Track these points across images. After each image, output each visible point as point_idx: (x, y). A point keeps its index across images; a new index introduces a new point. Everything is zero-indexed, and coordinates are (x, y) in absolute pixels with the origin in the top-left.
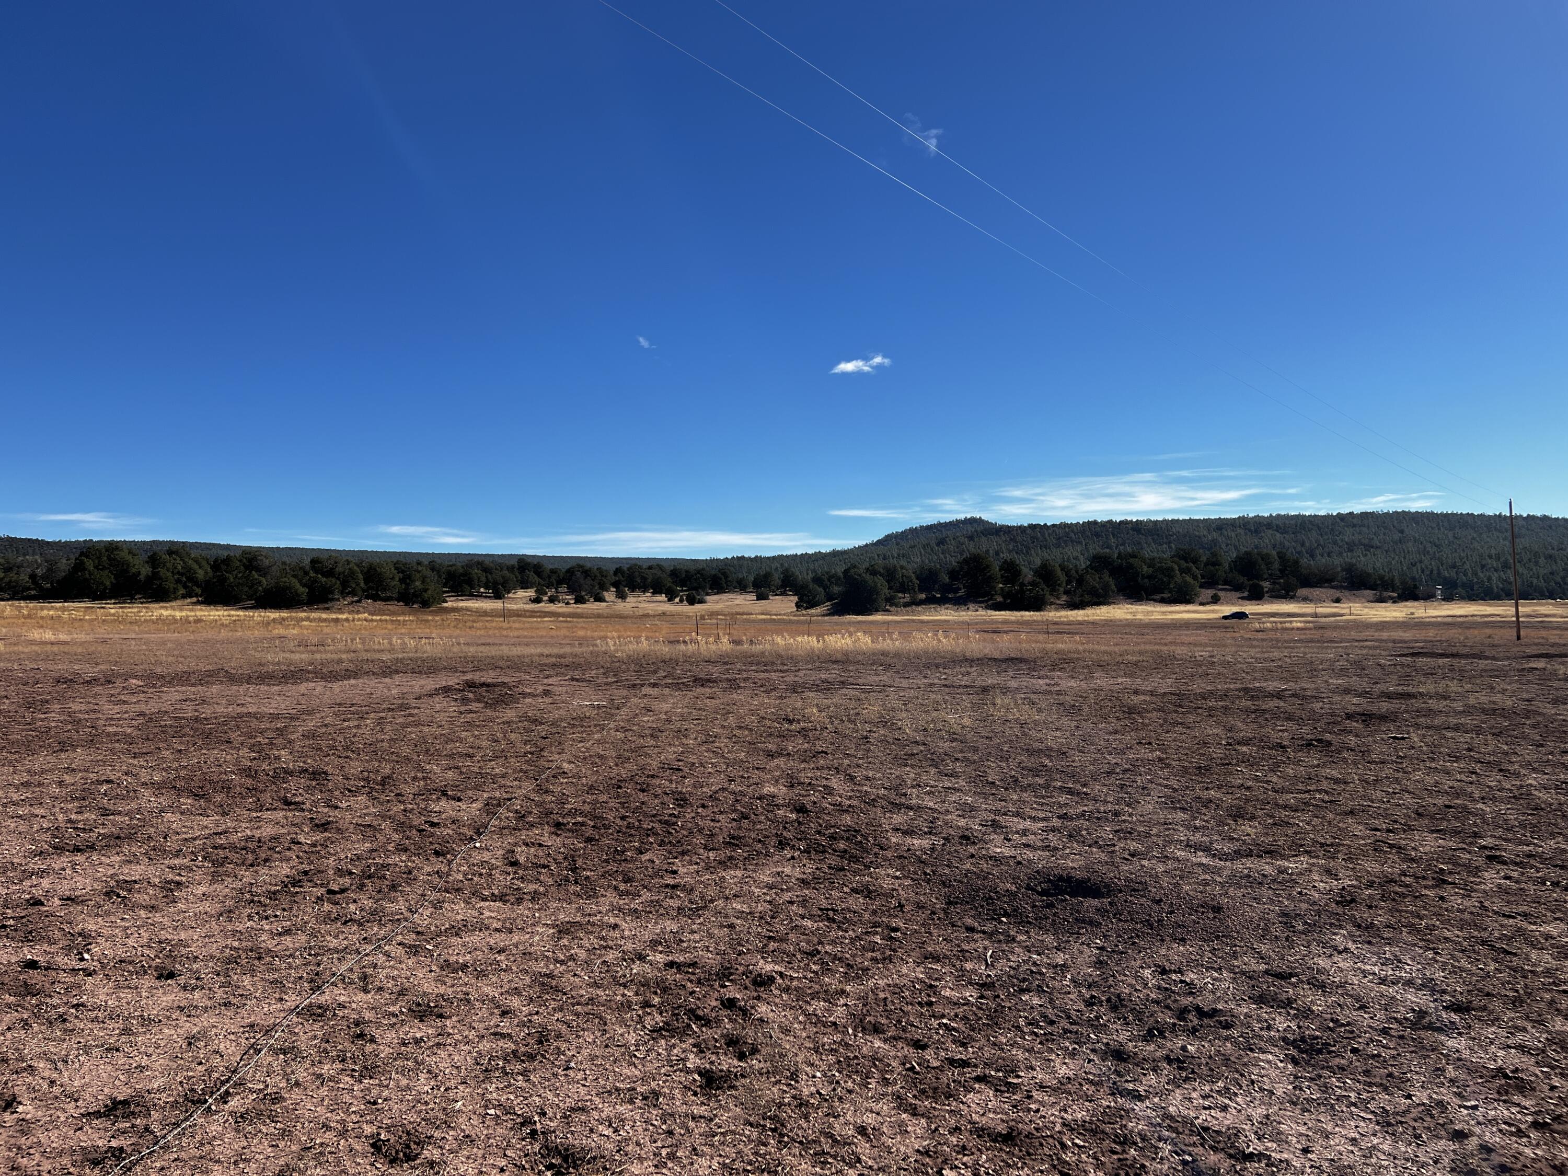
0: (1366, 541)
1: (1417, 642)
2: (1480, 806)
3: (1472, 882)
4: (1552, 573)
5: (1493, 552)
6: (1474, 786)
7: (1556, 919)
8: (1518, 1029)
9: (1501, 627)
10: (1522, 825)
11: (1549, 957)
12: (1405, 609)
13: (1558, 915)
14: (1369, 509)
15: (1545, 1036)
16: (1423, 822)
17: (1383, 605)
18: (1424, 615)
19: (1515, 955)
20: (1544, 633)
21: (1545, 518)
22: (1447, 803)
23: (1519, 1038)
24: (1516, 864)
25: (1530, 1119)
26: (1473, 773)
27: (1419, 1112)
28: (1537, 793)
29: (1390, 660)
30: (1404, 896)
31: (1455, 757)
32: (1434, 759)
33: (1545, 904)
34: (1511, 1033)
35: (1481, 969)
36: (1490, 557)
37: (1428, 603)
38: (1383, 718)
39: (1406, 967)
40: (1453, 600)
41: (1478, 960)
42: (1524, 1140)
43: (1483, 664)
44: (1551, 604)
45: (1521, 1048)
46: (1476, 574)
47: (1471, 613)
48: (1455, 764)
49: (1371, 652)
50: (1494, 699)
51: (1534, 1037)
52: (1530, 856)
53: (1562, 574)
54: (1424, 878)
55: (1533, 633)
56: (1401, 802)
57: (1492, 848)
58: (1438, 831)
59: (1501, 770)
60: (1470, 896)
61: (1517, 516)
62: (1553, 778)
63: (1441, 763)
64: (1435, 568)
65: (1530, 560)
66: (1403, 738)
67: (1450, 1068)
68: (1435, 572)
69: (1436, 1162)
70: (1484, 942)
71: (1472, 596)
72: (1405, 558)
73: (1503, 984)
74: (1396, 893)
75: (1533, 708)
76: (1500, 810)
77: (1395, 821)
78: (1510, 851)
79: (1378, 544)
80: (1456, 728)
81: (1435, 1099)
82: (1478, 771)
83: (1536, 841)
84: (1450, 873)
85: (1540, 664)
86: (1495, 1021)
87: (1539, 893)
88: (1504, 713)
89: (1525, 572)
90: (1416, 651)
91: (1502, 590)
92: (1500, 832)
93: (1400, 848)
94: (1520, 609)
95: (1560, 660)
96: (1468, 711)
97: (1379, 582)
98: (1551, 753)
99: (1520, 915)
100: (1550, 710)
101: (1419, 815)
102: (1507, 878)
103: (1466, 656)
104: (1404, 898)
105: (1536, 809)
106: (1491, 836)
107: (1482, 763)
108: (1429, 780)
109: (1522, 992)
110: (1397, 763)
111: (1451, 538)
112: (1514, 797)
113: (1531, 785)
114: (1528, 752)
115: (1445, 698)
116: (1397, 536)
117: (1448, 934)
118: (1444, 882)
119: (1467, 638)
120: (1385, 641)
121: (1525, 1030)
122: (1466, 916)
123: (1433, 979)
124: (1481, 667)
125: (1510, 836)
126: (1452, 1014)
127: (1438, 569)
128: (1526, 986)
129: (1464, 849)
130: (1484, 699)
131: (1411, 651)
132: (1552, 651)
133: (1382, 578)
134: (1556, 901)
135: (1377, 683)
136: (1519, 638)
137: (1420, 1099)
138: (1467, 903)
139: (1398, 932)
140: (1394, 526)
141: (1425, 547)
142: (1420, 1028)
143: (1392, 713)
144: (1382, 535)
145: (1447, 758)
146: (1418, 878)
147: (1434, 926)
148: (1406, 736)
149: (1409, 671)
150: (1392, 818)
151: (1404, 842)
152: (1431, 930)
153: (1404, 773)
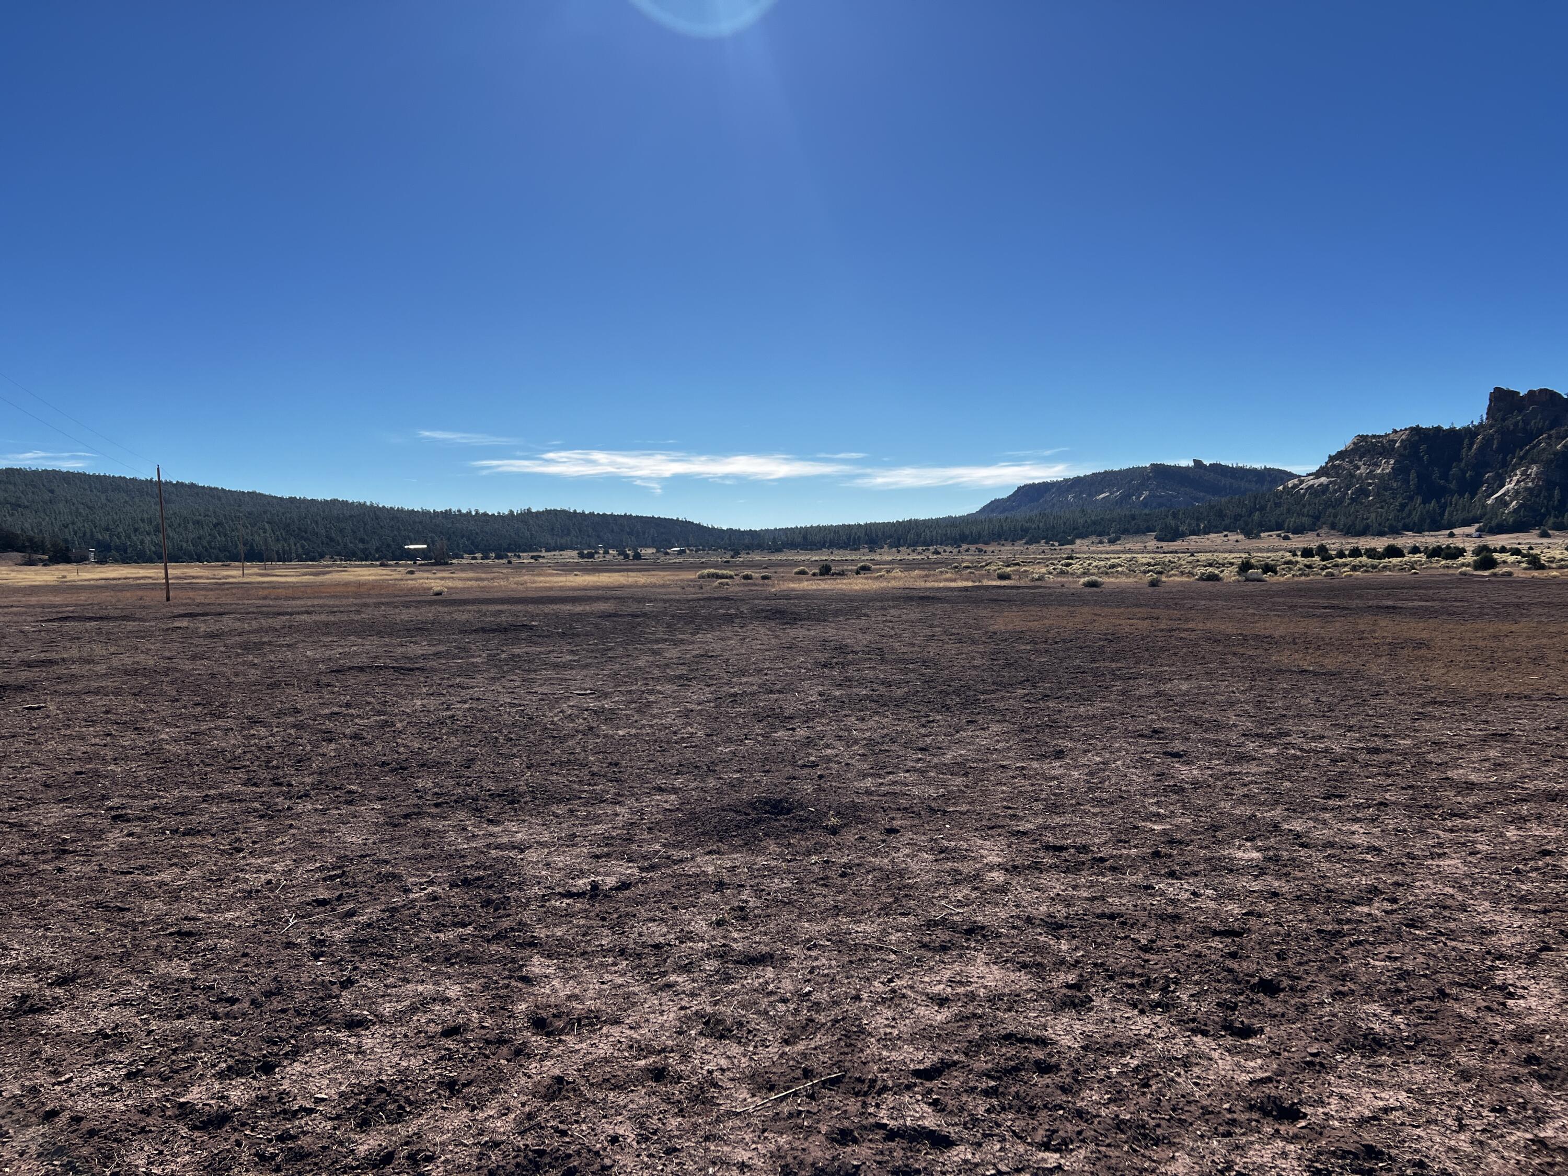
0: (13, 500)
1: (67, 606)
2: (112, 767)
3: (94, 847)
4: (200, 538)
5: (146, 516)
6: (108, 748)
7: (171, 865)
8: (122, 984)
9: (153, 589)
10: (150, 780)
11: (161, 904)
12: (57, 573)
13: (175, 860)
14: (16, 465)
15: (147, 983)
16: (50, 794)
17: (33, 568)
18: (76, 578)
19: (128, 910)
20: (191, 594)
21: (193, 486)
22: (78, 769)
23: (123, 993)
24: (140, 819)
25: (123, 1072)
26: (108, 735)
27: (9, 1107)
28: (167, 747)
29: (35, 627)
30: (20, 876)
31: (92, 721)
32: (69, 726)
33: (162, 853)
34: (114, 991)
35: (92, 933)
36: (143, 520)
37: (81, 567)
38: (20, 688)
39: (12, 953)
40: (107, 562)
41: (90, 925)
42: (117, 1095)
43: (131, 625)
44: (199, 567)
45: (124, 1003)
46: (129, 538)
47: (124, 576)
48: (91, 729)
49: (15, 619)
50: (137, 659)
51: (138, 987)
52: (155, 808)
53: (208, 538)
54: (44, 852)
55: (181, 594)
56: (28, 776)
57: (119, 808)
58: (65, 800)
59: (136, 729)
60: (90, 861)
61: (166, 483)
62: (184, 730)
63: (77, 729)
64: (88, 531)
65: (180, 525)
66: (39, 708)
67: (47, 1047)
68: (88, 534)
69: (21, 1155)
70: (99, 905)
71: (126, 558)
72: (56, 519)
73: (112, 943)
74: (9, 875)
75: (173, 665)
76: (131, 768)
77: (20, 798)
78: (136, 807)
79: (26, 503)
80: (97, 692)
81: (27, 1086)
82: (114, 732)
83: (161, 793)
84: (74, 841)
85: (184, 623)
86: (100, 983)
87: (159, 843)
88: (146, 672)
89: (176, 536)
90: (65, 615)
91: (155, 553)
92: (127, 791)
93: (21, 825)
94: (170, 571)
95: (202, 618)
96: (110, 673)
97: (27, 544)
98: (185, 707)
99: (137, 869)
100: (188, 666)
101: (47, 786)
102: (130, 834)
103: (115, 619)
104: (20, 878)
105: (166, 762)
106: (119, 796)
107: (119, 723)
108: (62, 748)
109: (129, 946)
110: (29, 734)
111: (104, 501)
112: (146, 753)
113: (163, 740)
114: (164, 709)
115: (88, 662)
116: (47, 496)
117: (61, 905)
118: (65, 852)
119: (119, 601)
120: (33, 606)
121: (129, 983)
122: (84, 882)
123: (40, 958)
124: (129, 628)
125: (137, 792)
126: (57, 990)
127: (91, 530)
128: (134, 938)
129: (90, 814)
130: (128, 661)
131: (60, 615)
132: (198, 610)
133: (31, 540)
134: (174, 847)
135: (17, 651)
136: (168, 599)
137: (11, 1093)
138: (86, 869)
139: (7, 917)
140: (44, 485)
141: (77, 509)
142: (20, 1015)
143: (30, 682)
144: (30, 494)
145: (83, 723)
146: (37, 853)
147: (48, 901)
148: (42, 705)
149: (54, 636)
150: (17, 795)
151: (27, 819)
152: (44, 906)
153: (36, 744)
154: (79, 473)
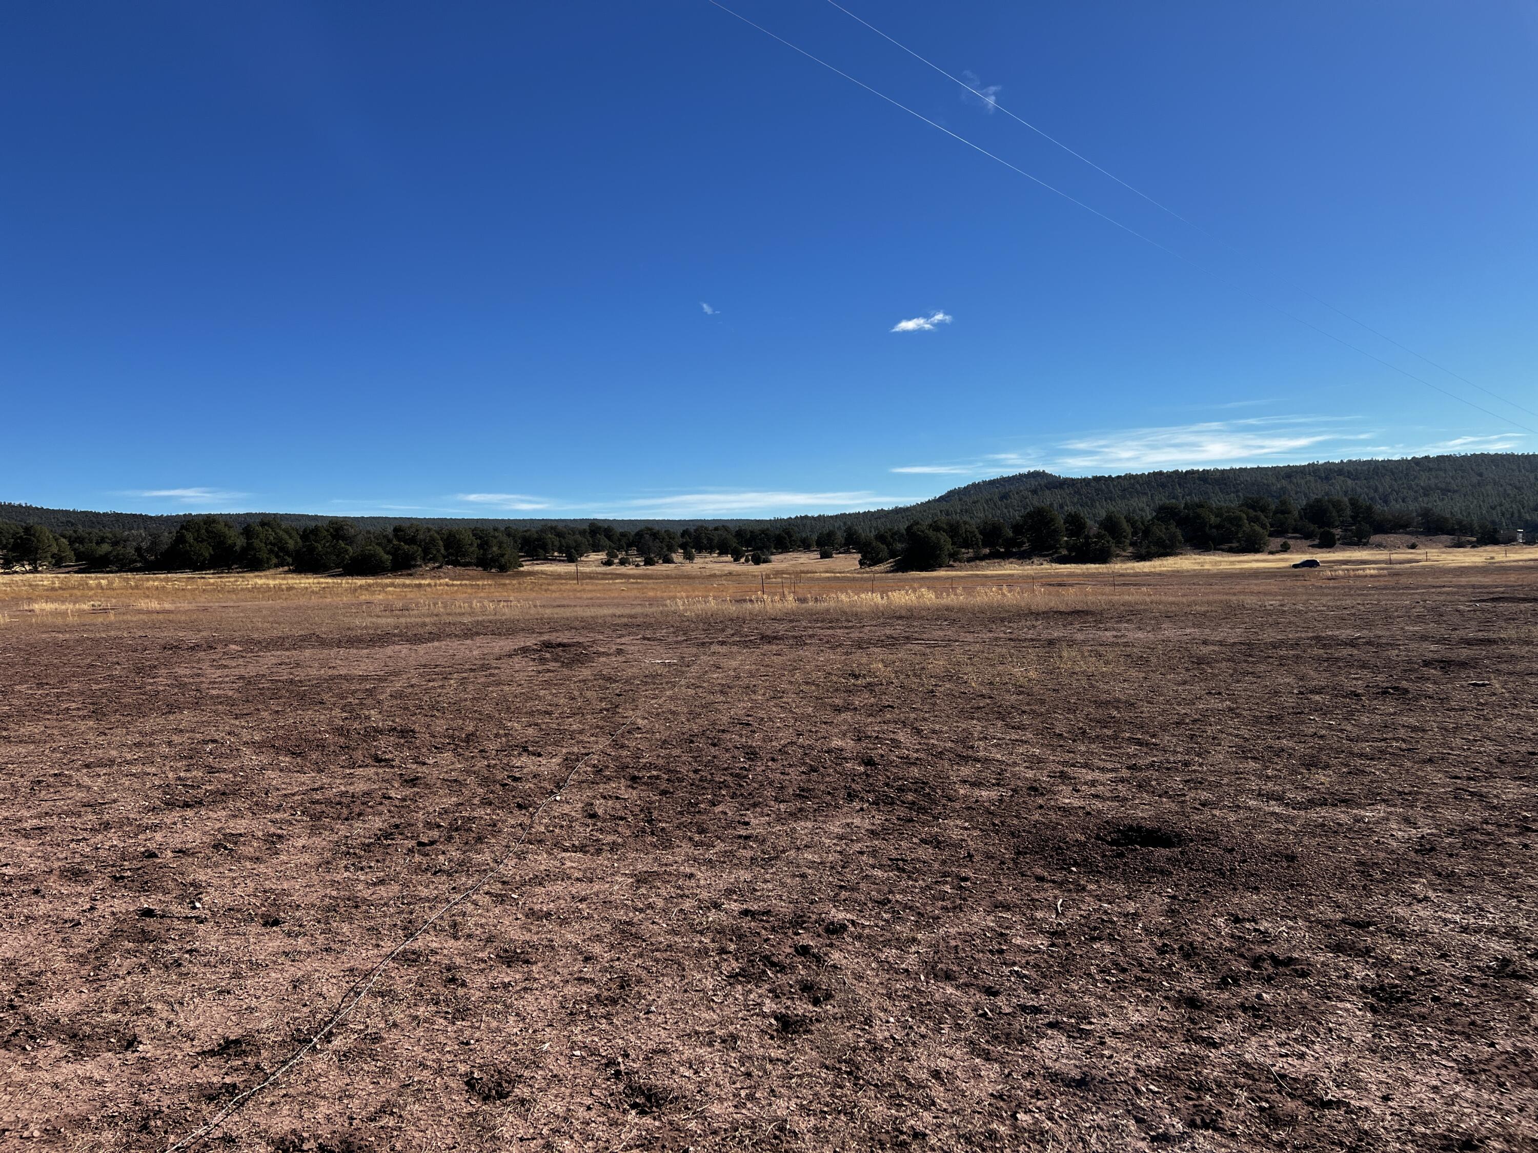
0: (1443, 486)
1: (1497, 587)
12: (1485, 554)
14: (1446, 452)
16: (1505, 770)
17: (1462, 550)
18: (1505, 559)
22: (1531, 750)
27: (1503, 1060)
29: (1469, 606)
30: (1486, 844)
32: (1516, 706)
37: (1509, 548)
38: (1463, 665)
39: (1489, 915)
49: (1449, 598)
54: (1507, 826)
56: (1482, 749)
58: (1522, 778)
63: (1524, 709)
64: (1516, 512)
66: (1484, 685)
68: (1516, 515)
69: (1520, 1110)
72: (1484, 501)
74: (1477, 841)
77: (1476, 769)
79: (1456, 488)
81: (1519, 1047)
84: (1534, 820)
90: (1496, 596)
93: (1481, 796)
97: (1456, 527)
101: (1501, 762)
104: (1487, 846)
108: (1512, 727)
111: (1532, 480)
115: (1528, 643)
116: (1475, 479)
117: (1531, 881)
118: (1528, 829)
120: (1464, 587)
123: (1517, 928)
127: (1519, 511)
131: (1492, 596)
133: (1459, 523)
135: (1456, 629)
137: (1504, 1047)
139: (1480, 880)
140: (1472, 470)
141: (1505, 490)
142: (1503, 977)
143: (1472, 659)
144: (1459, 479)
145: (1530, 704)
146: (1501, 825)
147: (1517, 874)
148: (1487, 682)
149: (1489, 616)
150: (1473, 766)
151: (1485, 790)
152: (1514, 878)
153: (1486, 720)
154: (1507, 455)
